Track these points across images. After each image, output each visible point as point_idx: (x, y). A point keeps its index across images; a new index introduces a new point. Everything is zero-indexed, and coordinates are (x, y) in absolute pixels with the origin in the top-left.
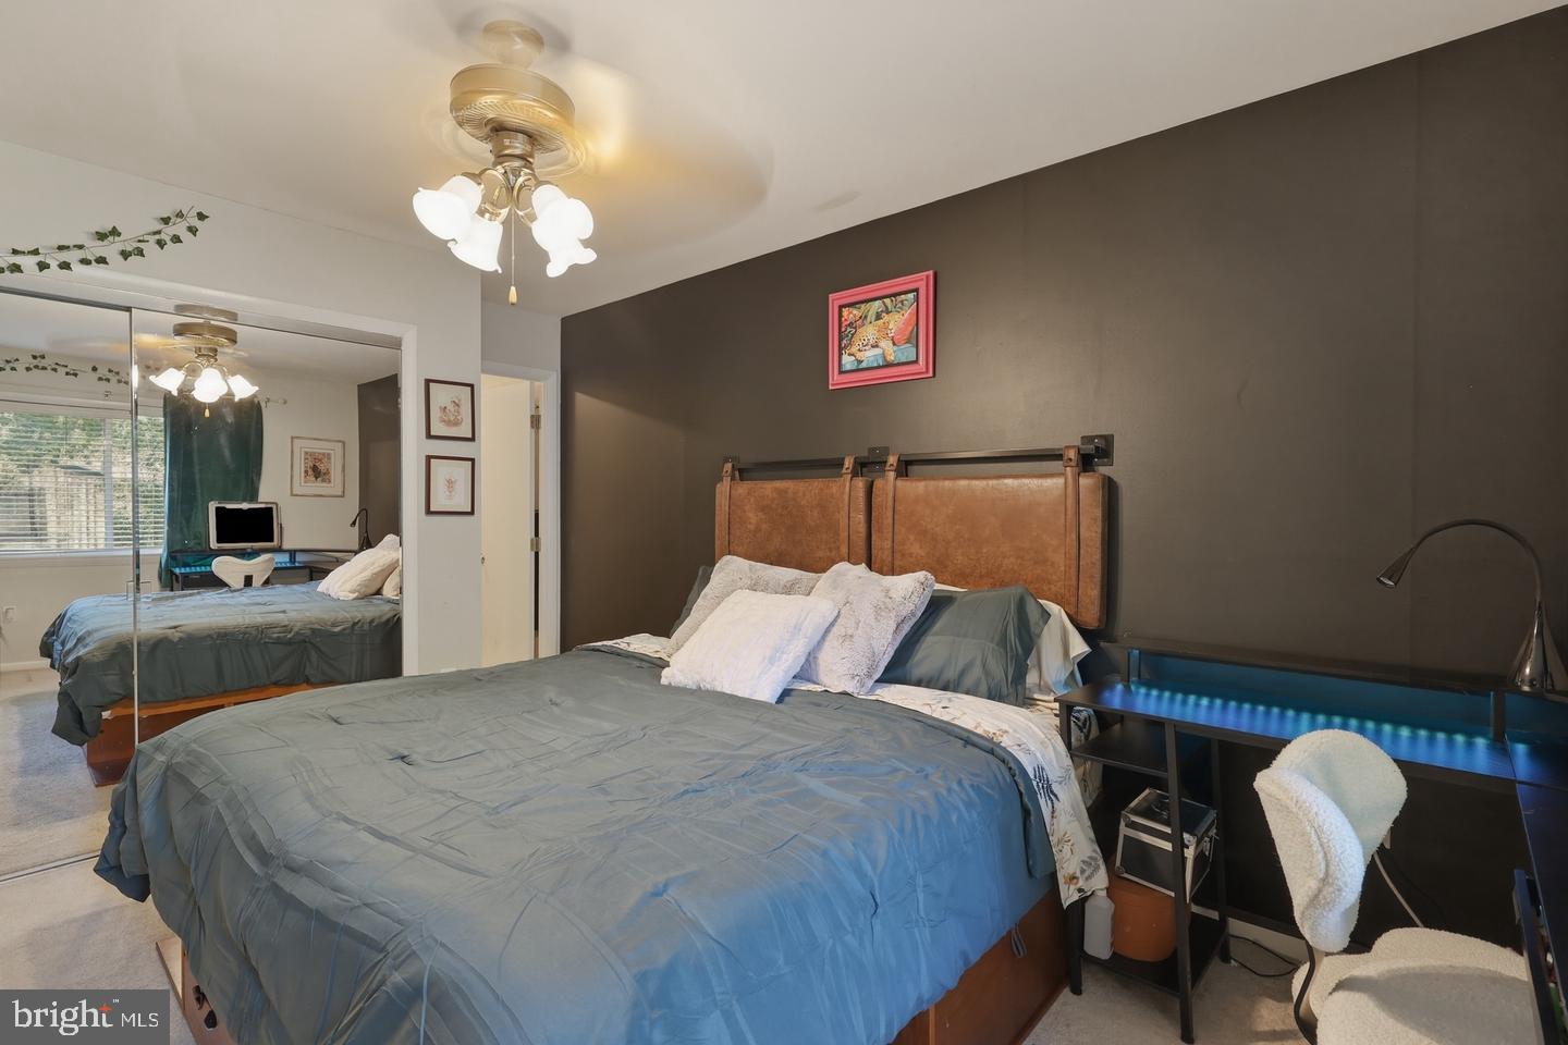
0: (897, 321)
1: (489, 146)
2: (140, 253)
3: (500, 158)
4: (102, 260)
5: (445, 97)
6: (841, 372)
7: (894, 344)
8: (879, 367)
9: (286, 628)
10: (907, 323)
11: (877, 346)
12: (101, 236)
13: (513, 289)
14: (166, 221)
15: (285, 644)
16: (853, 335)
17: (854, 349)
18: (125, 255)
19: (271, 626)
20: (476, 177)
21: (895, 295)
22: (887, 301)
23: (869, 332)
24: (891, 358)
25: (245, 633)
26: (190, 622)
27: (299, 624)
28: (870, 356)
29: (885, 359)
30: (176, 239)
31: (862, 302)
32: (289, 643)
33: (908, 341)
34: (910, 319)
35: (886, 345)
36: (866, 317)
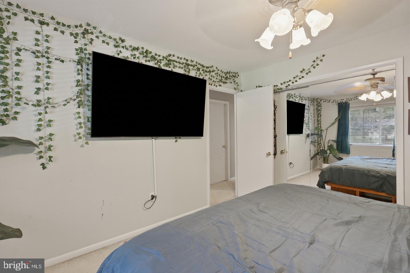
2: (310, 72)
4: (303, 77)
9: (378, 172)
12: (301, 72)
14: (314, 61)
15: (377, 177)
18: (307, 74)
19: (372, 171)
25: (363, 171)
26: (349, 165)
27: (383, 172)
30: (318, 65)
32: (378, 177)
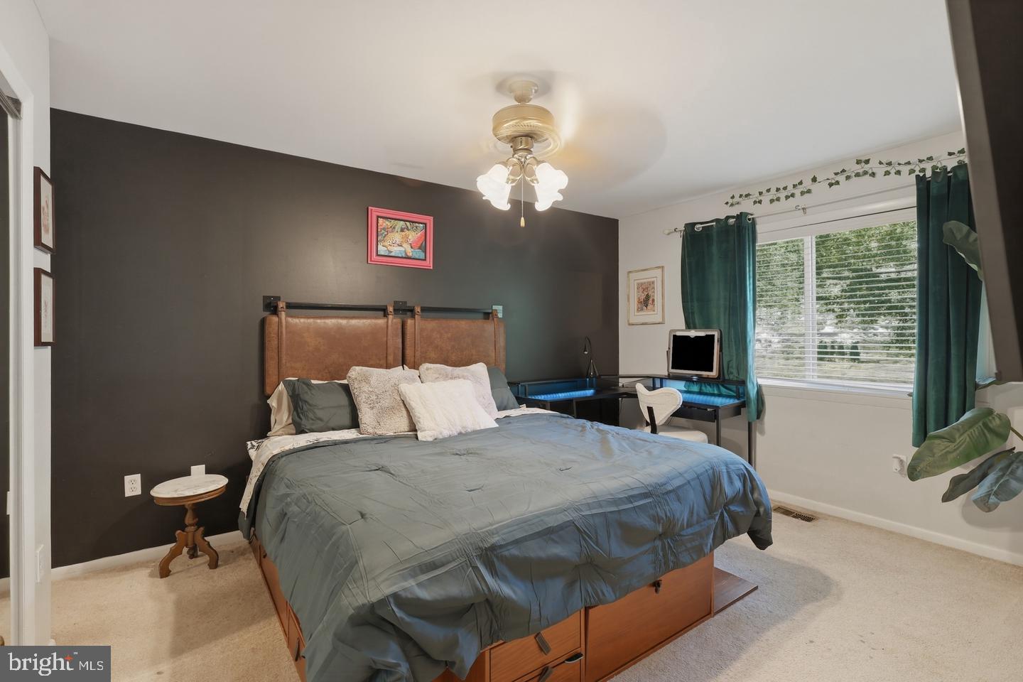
0: (414, 236)
1: (509, 145)
3: (516, 151)
5: (490, 126)
6: (377, 255)
7: (412, 248)
8: (402, 257)
10: (419, 238)
11: (401, 246)
13: (522, 219)
16: (385, 235)
17: (386, 244)
20: (505, 164)
21: (413, 222)
22: (408, 224)
23: (397, 237)
24: (410, 254)
28: (396, 250)
29: (406, 254)
31: (392, 219)
33: (420, 248)
34: (421, 238)
35: (407, 247)
36: (394, 228)
